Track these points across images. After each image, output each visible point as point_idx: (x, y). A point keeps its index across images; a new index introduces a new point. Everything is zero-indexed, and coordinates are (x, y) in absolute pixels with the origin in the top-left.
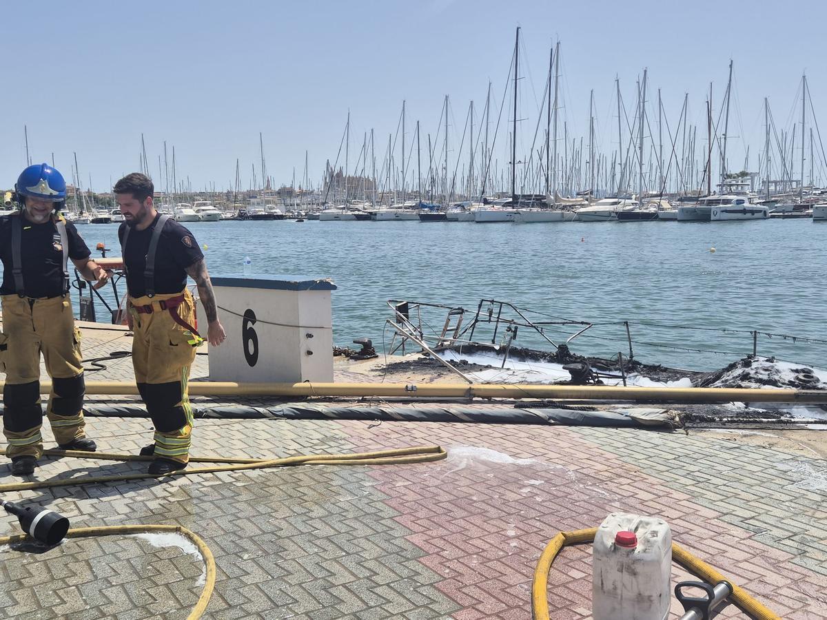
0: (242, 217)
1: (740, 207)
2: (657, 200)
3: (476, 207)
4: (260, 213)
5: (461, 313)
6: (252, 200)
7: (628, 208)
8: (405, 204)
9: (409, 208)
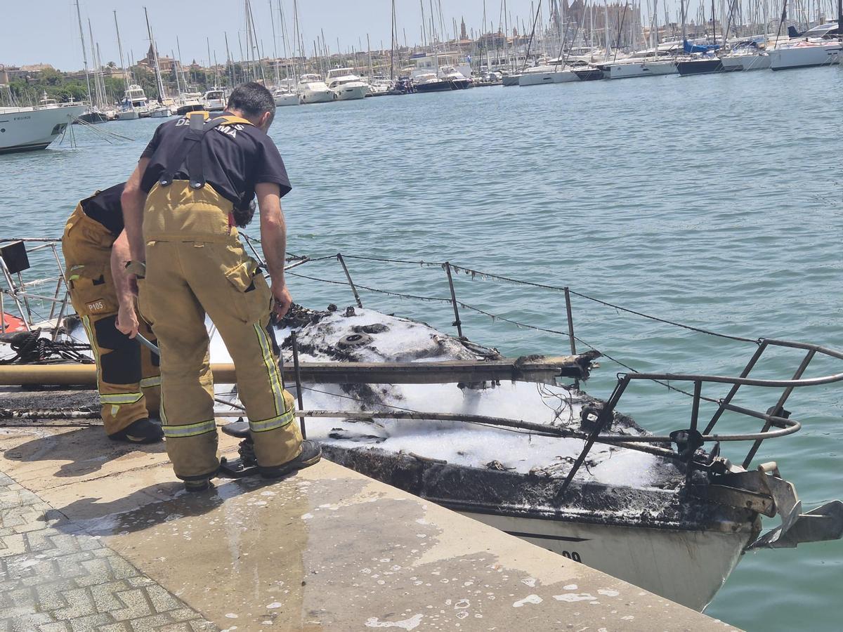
0: (402, 89)
4: (430, 81)
6: (419, 60)
8: (659, 48)
9: (666, 54)
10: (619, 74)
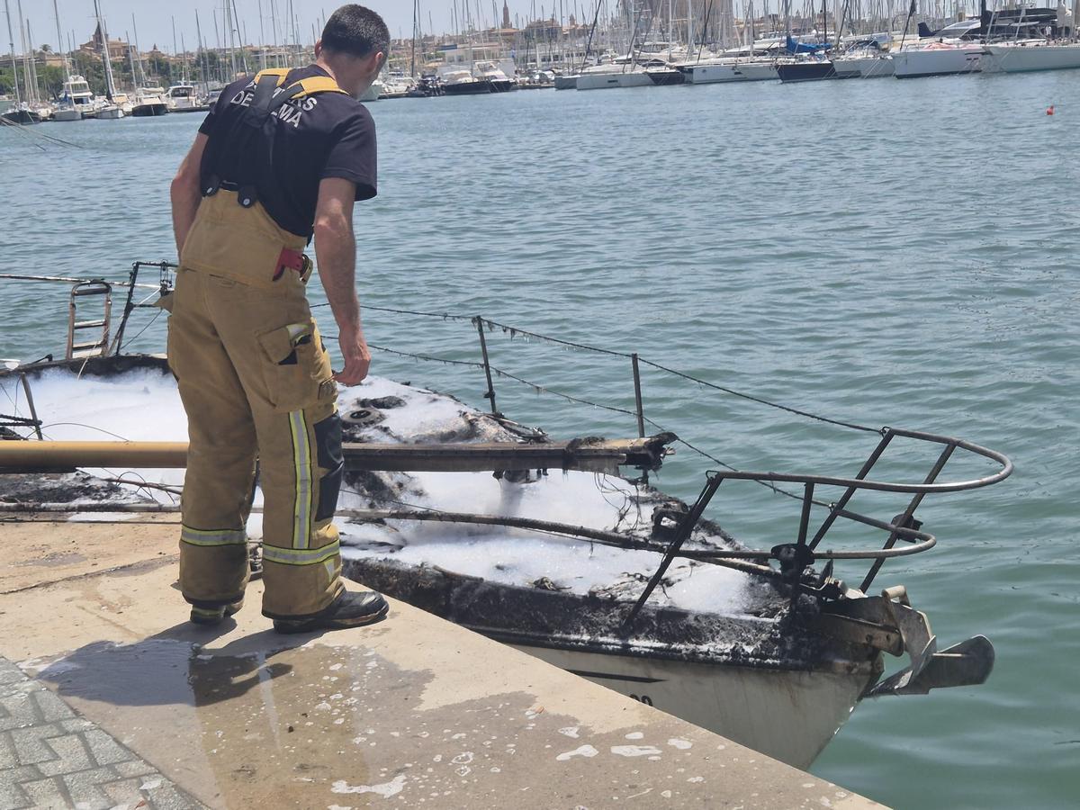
3: (902, 44)
4: (463, 80)
6: (449, 53)
10: (704, 77)
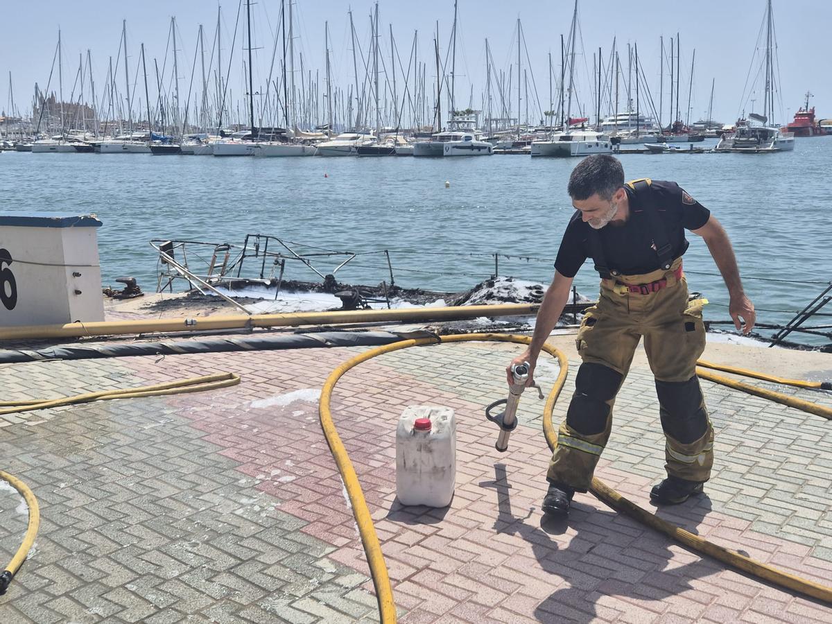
1: (468, 144)
2: (393, 135)
3: (214, 140)
5: (228, 249)
7: (367, 143)
8: (133, 136)
9: (138, 140)
10: (106, 150)
